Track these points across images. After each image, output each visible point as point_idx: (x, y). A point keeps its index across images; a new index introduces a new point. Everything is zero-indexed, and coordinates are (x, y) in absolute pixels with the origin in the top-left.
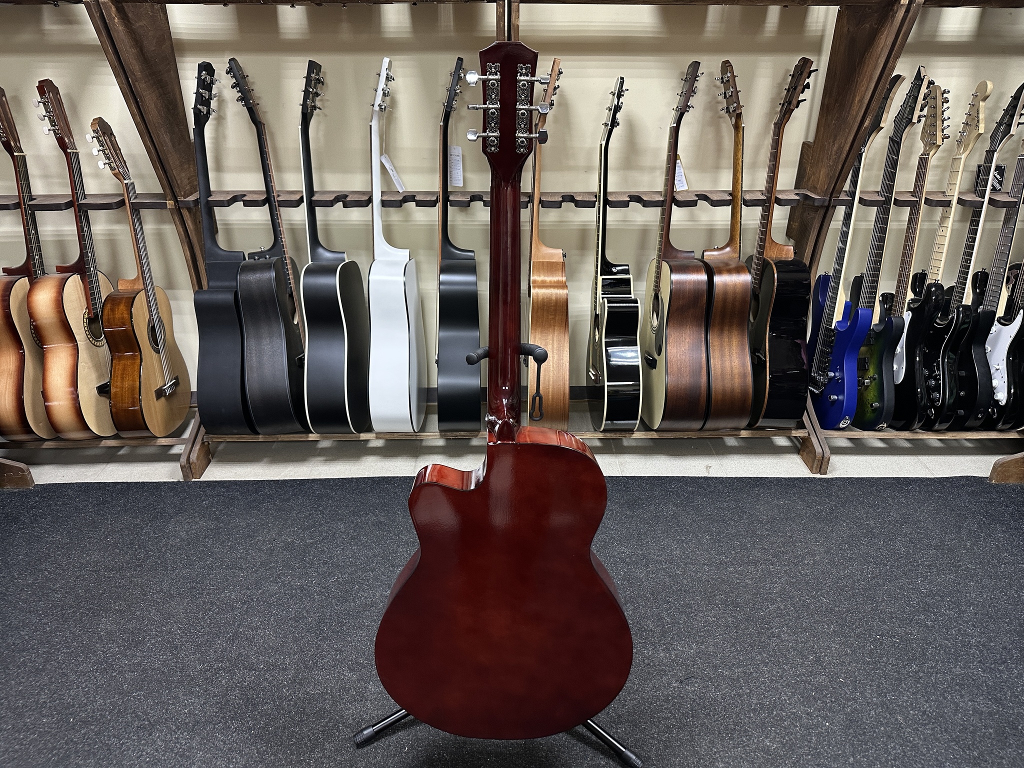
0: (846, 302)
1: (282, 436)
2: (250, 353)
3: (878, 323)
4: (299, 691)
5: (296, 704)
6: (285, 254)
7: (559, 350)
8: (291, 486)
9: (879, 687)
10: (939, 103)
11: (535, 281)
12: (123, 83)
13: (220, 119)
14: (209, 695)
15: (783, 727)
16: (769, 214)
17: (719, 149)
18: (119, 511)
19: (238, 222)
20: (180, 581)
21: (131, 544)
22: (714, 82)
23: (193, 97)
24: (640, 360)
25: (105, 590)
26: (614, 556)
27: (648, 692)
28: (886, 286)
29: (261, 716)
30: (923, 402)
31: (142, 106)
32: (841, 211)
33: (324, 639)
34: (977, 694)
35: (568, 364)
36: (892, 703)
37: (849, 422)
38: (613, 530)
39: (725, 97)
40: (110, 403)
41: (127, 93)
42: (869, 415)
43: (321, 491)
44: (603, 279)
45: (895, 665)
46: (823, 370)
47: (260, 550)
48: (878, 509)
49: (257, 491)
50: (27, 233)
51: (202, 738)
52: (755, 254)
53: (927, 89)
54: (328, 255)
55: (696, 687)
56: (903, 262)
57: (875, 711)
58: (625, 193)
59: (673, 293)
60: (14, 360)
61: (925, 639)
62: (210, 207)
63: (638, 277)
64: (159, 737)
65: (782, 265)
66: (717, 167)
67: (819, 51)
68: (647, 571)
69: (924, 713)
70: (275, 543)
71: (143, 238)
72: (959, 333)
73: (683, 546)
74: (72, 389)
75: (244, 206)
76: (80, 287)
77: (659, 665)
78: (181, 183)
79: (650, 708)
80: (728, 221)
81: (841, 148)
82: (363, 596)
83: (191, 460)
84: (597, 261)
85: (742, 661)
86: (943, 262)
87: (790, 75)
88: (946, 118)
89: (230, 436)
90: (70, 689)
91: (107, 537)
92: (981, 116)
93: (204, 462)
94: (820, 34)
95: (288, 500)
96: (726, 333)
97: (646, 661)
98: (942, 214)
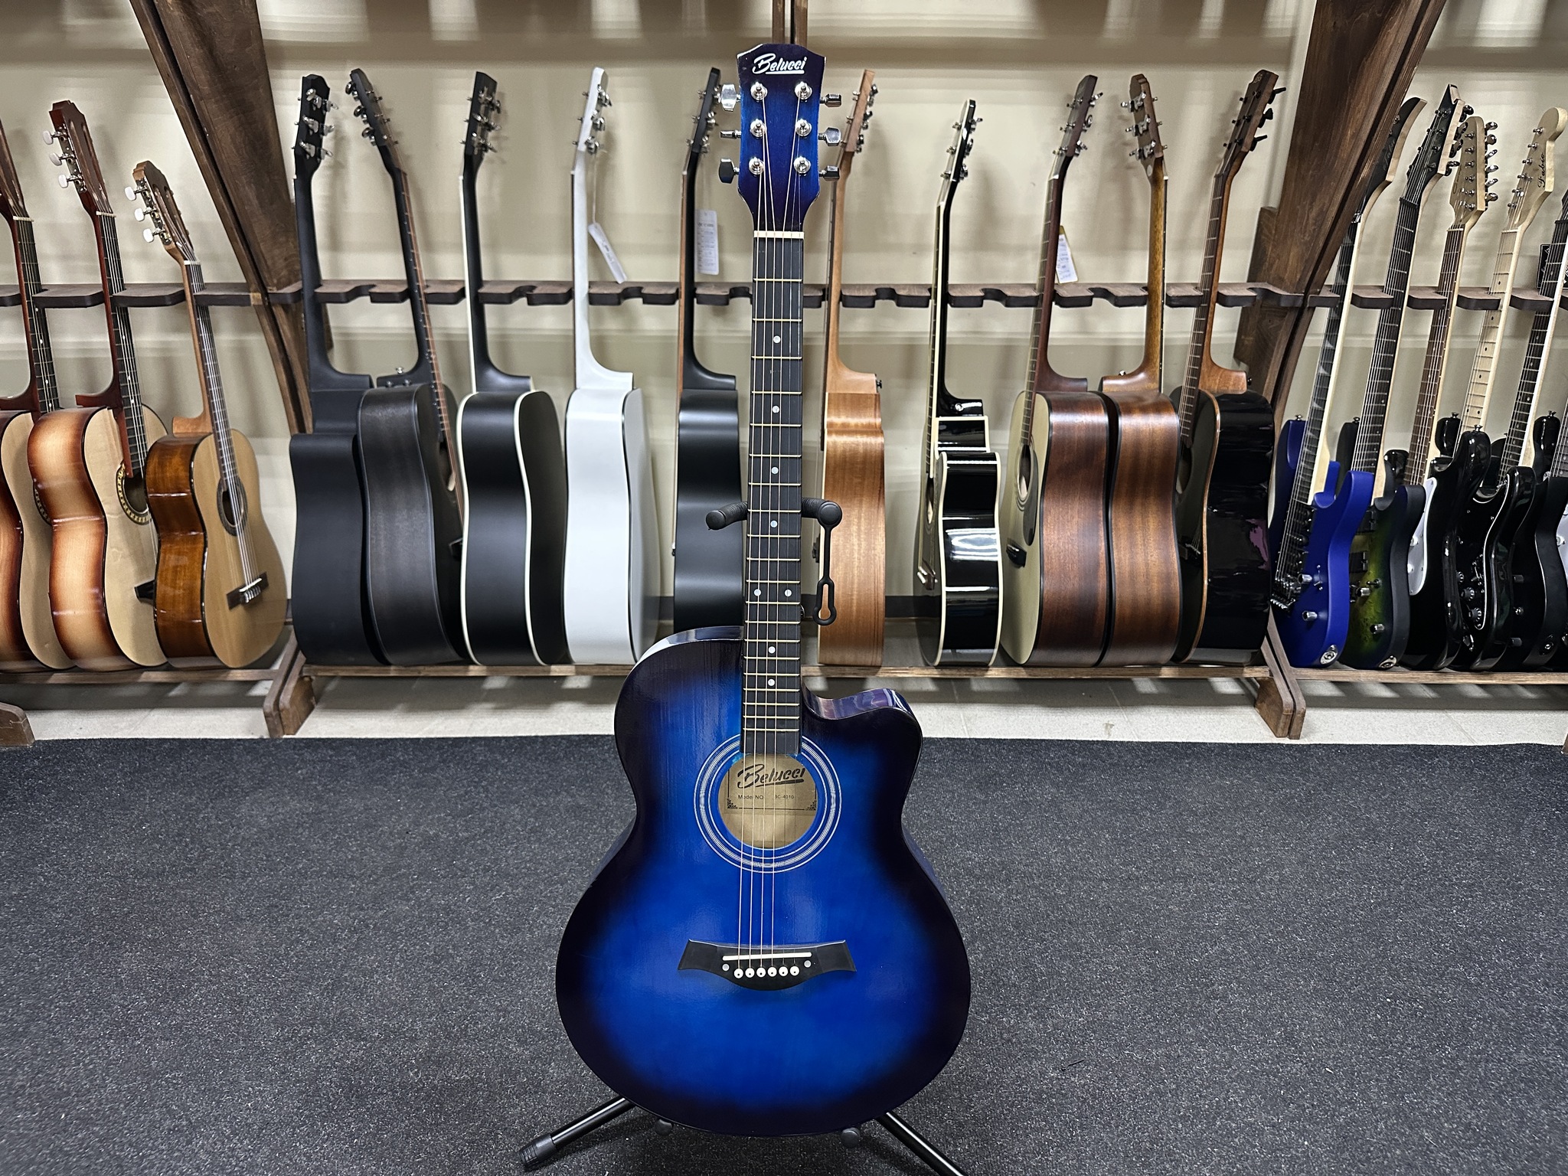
0: (1331, 463)
1: (427, 668)
2: (376, 535)
3: (1382, 496)
4: (435, 1076)
5: (429, 1096)
6: (435, 379)
7: (868, 534)
8: (438, 749)
9: (1391, 1083)
10: (1481, 144)
11: (831, 425)
12: (180, 102)
13: (338, 168)
14: (289, 1080)
15: (1231, 1146)
16: (1207, 321)
17: (1127, 219)
18: (164, 784)
19: (365, 331)
20: (252, 895)
21: (179, 835)
22: (1119, 111)
23: (294, 130)
24: (999, 553)
25: (133, 907)
26: (955, 864)
27: (1008, 1085)
28: (1395, 439)
29: (371, 1116)
30: (1456, 625)
31: (211, 139)
32: (1322, 315)
33: (480, 992)
34: (1555, 1097)
35: (883, 556)
36: (1414, 1109)
37: (1335, 654)
38: (953, 823)
39: (1137, 133)
40: (155, 612)
41: (187, 118)
42: (1369, 644)
43: (485, 756)
44: (941, 423)
45: (1418, 1047)
46: (1295, 572)
47: (384, 848)
48: (1384, 795)
49: (383, 756)
50: (32, 343)
51: (272, 1150)
52: (1184, 384)
53: (1461, 121)
54: (503, 381)
55: (1086, 1078)
56: (1422, 399)
57: (1386, 1123)
58: (976, 286)
59: (1053, 444)
60: (7, 544)
61: (1467, 1004)
62: (319, 305)
63: (998, 422)
64: (202, 1147)
65: (1229, 401)
66: (1124, 248)
67: (1287, 62)
68: (1009, 890)
69: (1468, 1126)
70: (407, 836)
71: (214, 353)
72: (1514, 513)
73: (1066, 849)
74: (97, 591)
75: (373, 301)
76: (113, 429)
77: (1026, 1041)
78: (274, 264)
79: (1011, 1112)
80: (1142, 333)
81: (1323, 214)
82: (545, 923)
83: (281, 705)
84: (931, 394)
85: (1165, 1037)
86: (1486, 400)
87: (1241, 99)
88: (1492, 168)
89: (344, 668)
90: (65, 1067)
91: (142, 823)
92: (1549, 165)
93: (303, 709)
94: (1289, 35)
95: (433, 769)
96: (1138, 508)
97: (1005, 1036)
98: (1485, 323)
